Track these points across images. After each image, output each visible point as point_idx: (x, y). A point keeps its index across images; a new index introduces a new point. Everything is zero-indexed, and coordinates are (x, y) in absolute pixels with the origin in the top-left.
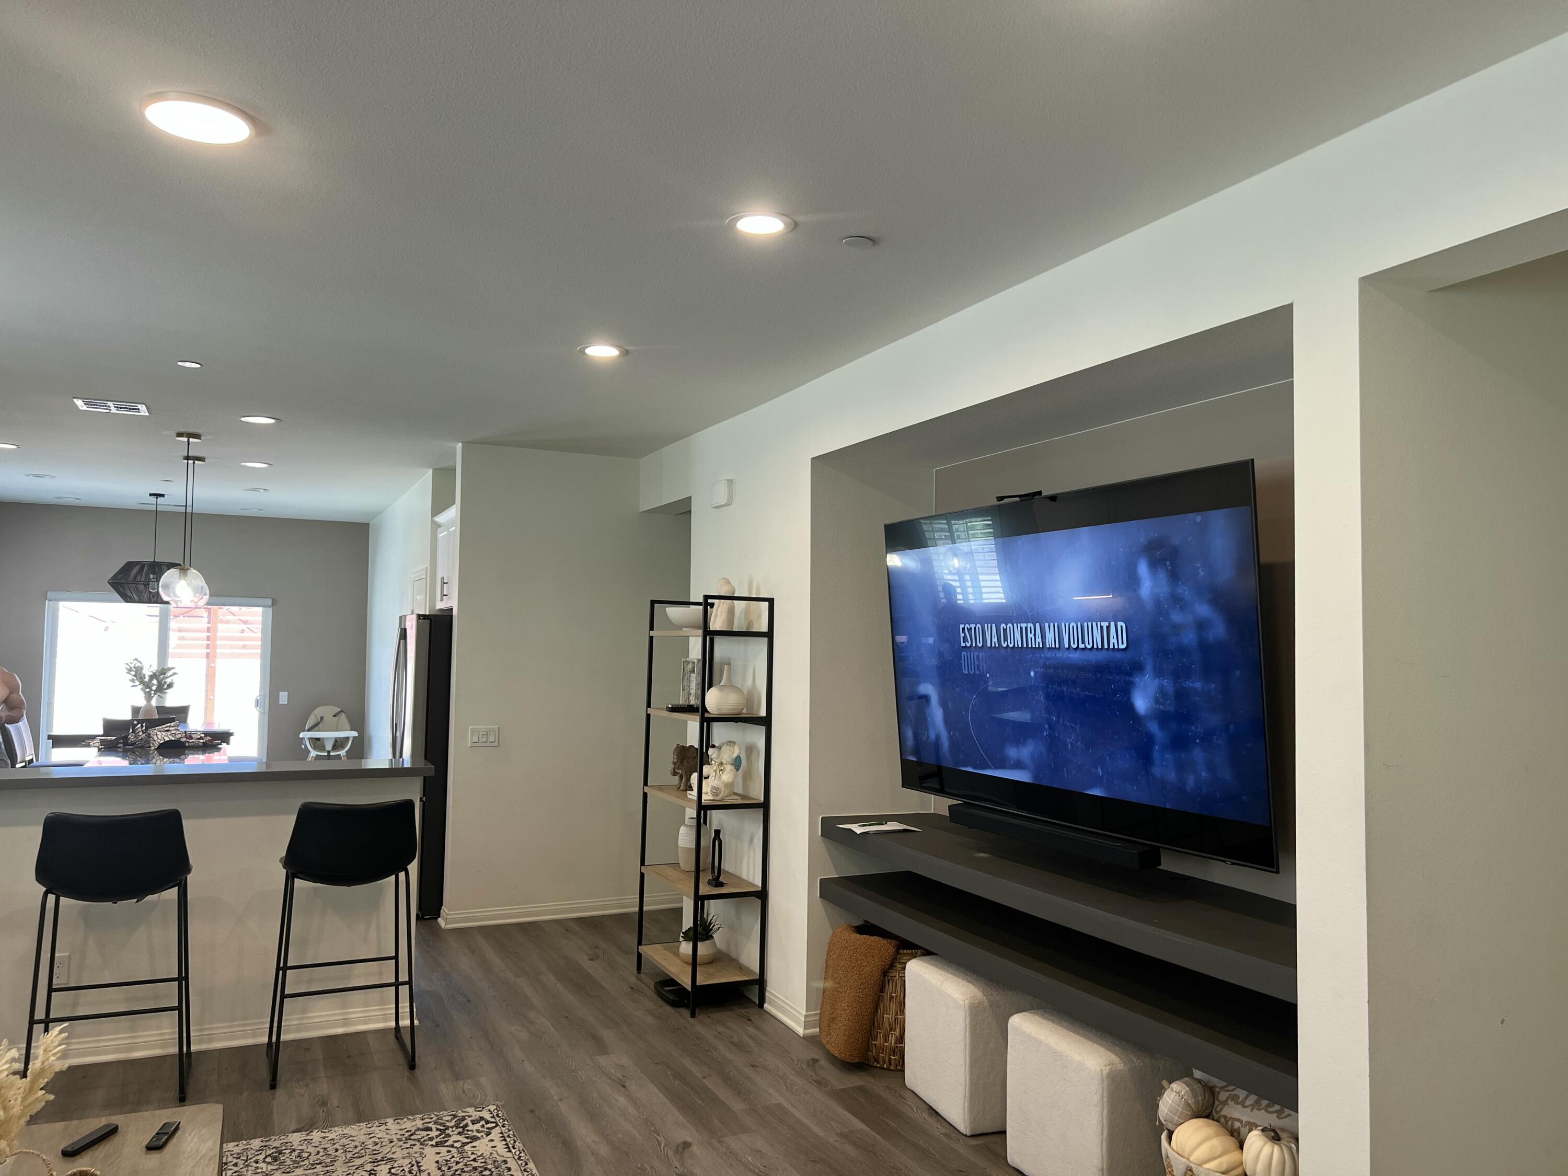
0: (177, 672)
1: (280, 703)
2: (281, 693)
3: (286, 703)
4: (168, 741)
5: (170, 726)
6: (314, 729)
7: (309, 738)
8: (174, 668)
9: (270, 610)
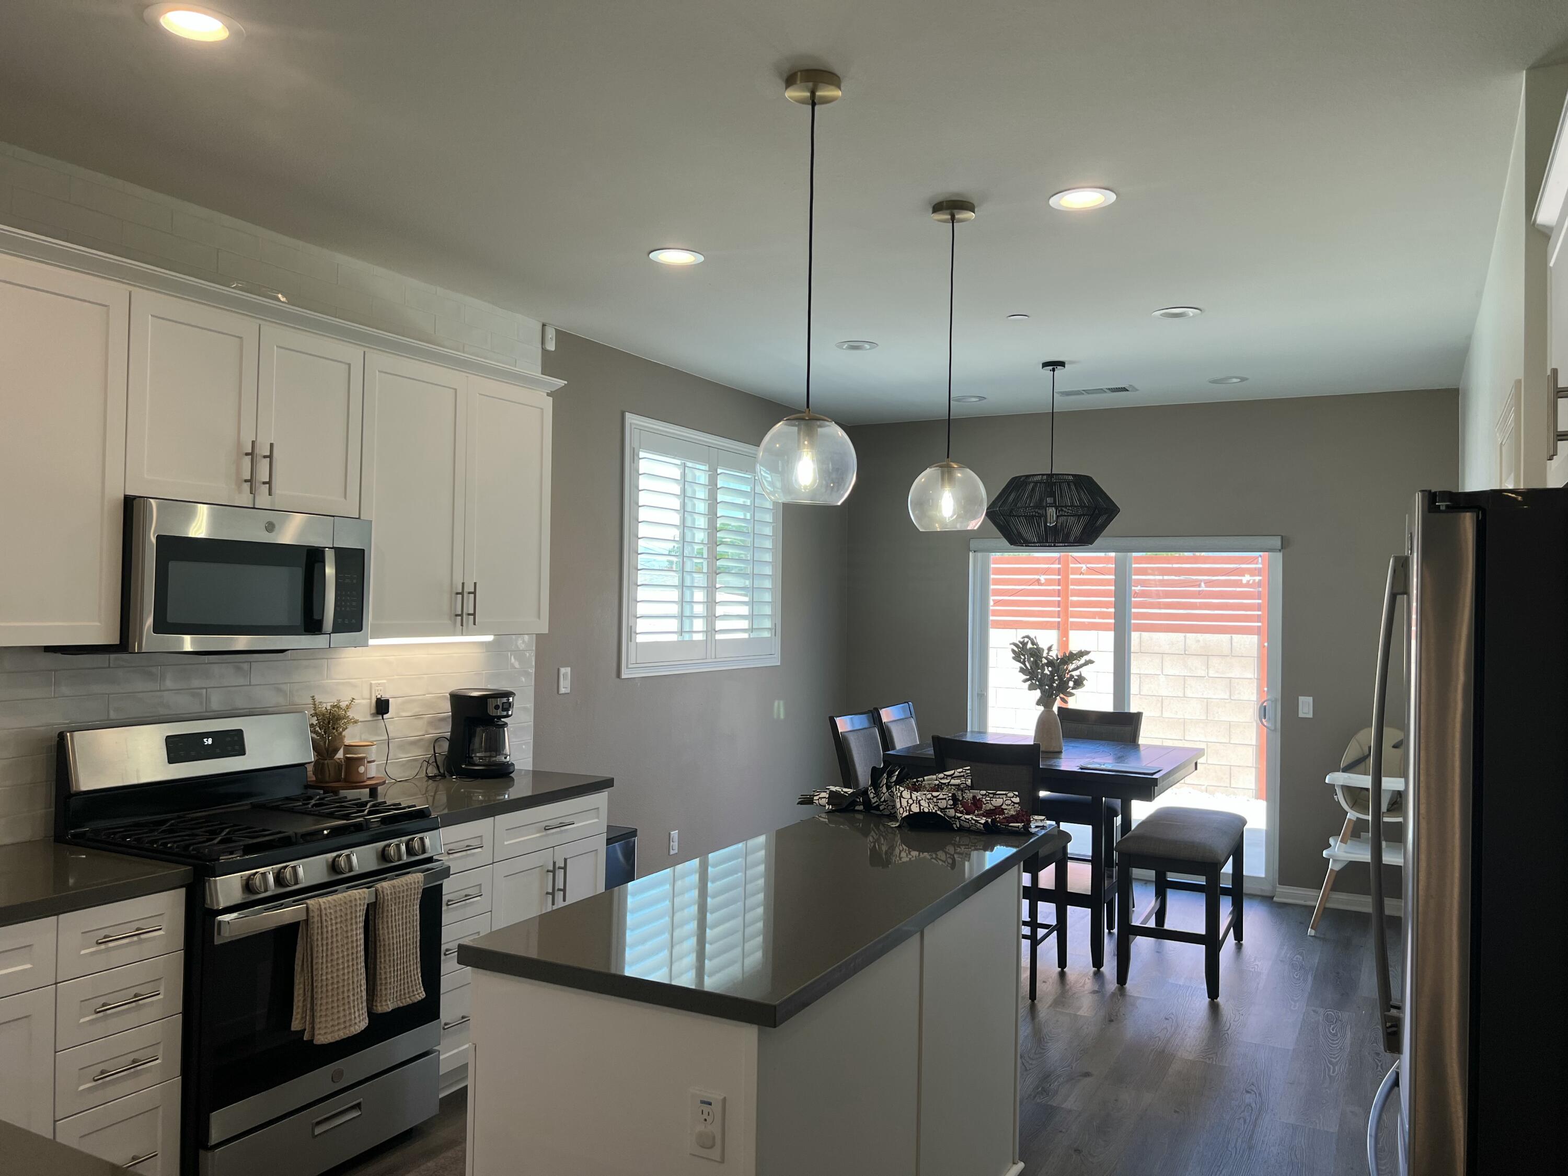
0: (1092, 659)
1: (1301, 715)
2: (1301, 699)
3: (1311, 716)
4: (916, 813)
5: (952, 776)
6: (1357, 768)
7: (1342, 786)
8: (1087, 653)
9: (1279, 556)
